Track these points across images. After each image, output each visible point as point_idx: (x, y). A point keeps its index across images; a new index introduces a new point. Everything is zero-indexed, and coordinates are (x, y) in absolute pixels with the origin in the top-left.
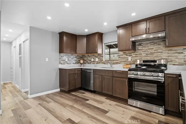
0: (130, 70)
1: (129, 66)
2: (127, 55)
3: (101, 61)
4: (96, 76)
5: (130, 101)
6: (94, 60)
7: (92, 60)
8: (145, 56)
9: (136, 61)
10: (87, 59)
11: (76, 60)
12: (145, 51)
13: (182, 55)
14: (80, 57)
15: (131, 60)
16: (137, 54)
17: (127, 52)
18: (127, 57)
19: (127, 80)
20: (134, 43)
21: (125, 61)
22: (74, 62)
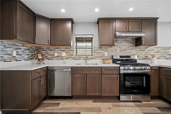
2: (103, 50)
3: (70, 57)
4: (76, 75)
6: (59, 55)
7: (56, 54)
8: (120, 52)
10: (47, 53)
11: (29, 55)
12: (120, 47)
13: (144, 52)
14: (34, 50)
15: (108, 55)
16: (114, 49)
17: (103, 47)
18: (103, 52)
21: (101, 57)
22: (26, 57)
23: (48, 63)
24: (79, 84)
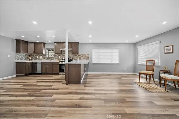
0: (60, 61)
1: (59, 60)
3: (44, 58)
5: (60, 73)
7: (38, 57)
9: (62, 58)
10: (34, 57)
14: (28, 55)
15: (60, 58)
17: (59, 54)
18: (58, 56)
19: (59, 65)
20: (62, 51)
21: (58, 58)
22: (24, 58)
23: (34, 61)
24: (44, 68)
